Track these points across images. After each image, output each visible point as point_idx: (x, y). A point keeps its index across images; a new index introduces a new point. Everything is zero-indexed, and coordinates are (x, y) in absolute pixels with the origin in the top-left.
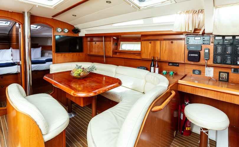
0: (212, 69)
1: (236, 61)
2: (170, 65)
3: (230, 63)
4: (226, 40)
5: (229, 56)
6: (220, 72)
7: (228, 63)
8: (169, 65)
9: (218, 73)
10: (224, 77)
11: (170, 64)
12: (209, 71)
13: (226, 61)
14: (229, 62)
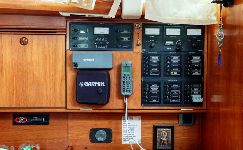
0: (137, 123)
1: (190, 95)
2: (19, 124)
3: (177, 100)
4: (169, 38)
5: (175, 83)
6: (155, 128)
7: (175, 100)
8: (15, 123)
9: (151, 131)
10: (165, 139)
11: (21, 120)
12: (132, 129)
13: (169, 98)
14: (175, 98)
